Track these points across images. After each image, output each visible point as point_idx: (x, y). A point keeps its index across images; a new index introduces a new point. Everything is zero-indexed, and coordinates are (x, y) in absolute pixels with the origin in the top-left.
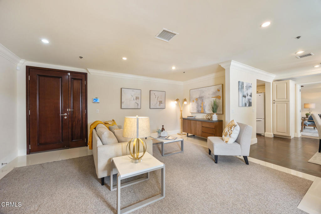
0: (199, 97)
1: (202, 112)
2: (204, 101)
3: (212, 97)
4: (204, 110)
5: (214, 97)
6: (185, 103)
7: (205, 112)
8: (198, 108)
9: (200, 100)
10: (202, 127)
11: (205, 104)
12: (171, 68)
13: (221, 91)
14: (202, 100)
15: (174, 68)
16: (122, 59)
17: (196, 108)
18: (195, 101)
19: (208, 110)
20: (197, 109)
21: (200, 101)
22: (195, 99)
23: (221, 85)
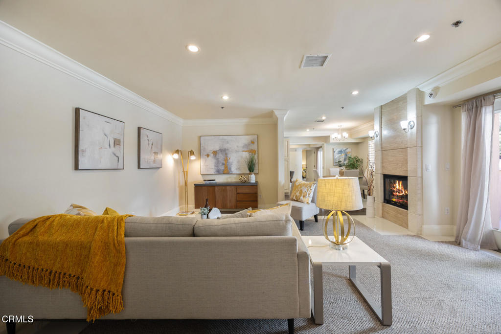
0: (220, 150)
1: (225, 172)
2: (229, 156)
3: (243, 151)
4: (230, 169)
5: (246, 151)
6: (193, 158)
7: (231, 173)
8: (218, 166)
9: (222, 154)
10: (237, 193)
11: (231, 161)
12: (222, 97)
13: (256, 143)
14: (226, 154)
15: (226, 98)
16: (186, 47)
17: (213, 167)
18: (212, 155)
19: (237, 169)
20: (216, 168)
21: (221, 157)
22: (211, 152)
23: (256, 136)
